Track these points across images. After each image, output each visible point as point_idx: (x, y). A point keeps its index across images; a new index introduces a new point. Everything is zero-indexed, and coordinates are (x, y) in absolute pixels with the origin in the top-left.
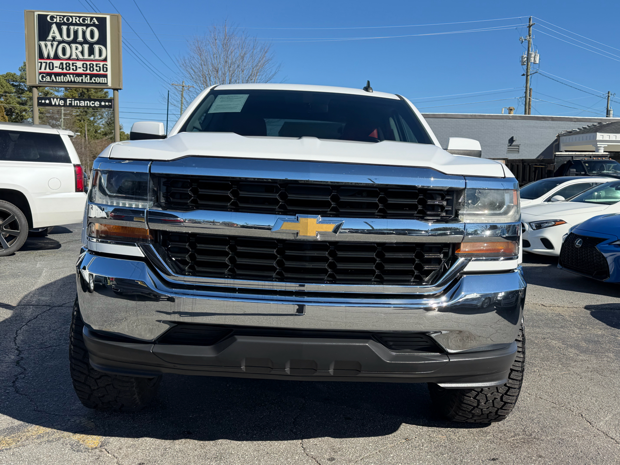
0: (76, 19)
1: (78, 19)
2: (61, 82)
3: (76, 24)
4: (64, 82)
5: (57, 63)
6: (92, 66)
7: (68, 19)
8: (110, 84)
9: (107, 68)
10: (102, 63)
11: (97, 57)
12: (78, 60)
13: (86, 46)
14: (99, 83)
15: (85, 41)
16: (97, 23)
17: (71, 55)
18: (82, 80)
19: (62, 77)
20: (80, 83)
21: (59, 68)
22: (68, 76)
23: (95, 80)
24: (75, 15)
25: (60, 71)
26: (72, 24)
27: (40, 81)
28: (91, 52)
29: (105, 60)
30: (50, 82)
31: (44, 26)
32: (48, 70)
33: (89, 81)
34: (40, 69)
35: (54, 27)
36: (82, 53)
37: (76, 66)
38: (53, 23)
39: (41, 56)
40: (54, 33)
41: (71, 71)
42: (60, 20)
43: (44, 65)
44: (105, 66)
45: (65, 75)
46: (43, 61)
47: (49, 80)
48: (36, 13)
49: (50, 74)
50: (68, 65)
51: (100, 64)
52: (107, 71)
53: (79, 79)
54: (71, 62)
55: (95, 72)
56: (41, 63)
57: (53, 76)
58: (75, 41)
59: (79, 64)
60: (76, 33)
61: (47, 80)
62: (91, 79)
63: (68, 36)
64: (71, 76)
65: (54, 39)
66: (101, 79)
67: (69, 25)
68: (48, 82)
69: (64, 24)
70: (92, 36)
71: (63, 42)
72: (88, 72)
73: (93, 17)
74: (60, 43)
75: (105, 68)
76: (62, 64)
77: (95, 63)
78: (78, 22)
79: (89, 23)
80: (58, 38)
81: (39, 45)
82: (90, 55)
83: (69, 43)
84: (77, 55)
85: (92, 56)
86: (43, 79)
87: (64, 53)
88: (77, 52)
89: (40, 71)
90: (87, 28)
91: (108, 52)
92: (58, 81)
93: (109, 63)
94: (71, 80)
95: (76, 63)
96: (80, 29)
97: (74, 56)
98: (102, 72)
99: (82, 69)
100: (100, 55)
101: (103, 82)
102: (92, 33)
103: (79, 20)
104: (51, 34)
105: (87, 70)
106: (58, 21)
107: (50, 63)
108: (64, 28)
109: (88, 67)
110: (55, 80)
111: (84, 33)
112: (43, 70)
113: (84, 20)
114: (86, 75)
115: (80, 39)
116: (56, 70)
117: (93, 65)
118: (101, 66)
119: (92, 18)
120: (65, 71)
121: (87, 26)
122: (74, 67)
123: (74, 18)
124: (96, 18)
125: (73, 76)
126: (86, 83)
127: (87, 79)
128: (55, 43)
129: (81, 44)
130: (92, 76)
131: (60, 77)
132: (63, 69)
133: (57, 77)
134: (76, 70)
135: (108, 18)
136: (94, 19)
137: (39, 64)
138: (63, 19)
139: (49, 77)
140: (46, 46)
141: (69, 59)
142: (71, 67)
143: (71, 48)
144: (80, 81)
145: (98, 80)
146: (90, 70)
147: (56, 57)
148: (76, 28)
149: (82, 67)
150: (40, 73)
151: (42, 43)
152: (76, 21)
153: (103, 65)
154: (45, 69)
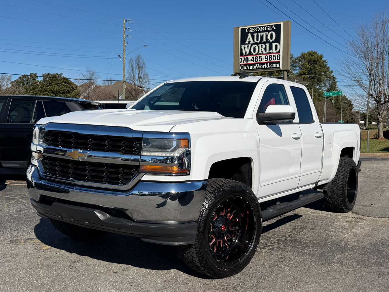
0: (262, 28)
1: (263, 28)
2: (253, 69)
3: (263, 31)
5: (250, 58)
6: (270, 57)
7: (258, 29)
8: (281, 68)
9: (280, 57)
10: (277, 54)
11: (274, 51)
12: (263, 54)
13: (268, 45)
14: (275, 67)
15: (267, 41)
16: (275, 29)
17: (258, 52)
18: (265, 66)
19: (253, 66)
20: (263, 68)
21: (252, 61)
22: (256, 65)
23: (272, 66)
24: (261, 25)
25: (252, 62)
26: (260, 32)
27: (241, 70)
28: (271, 48)
29: (279, 52)
31: (244, 35)
32: (245, 63)
33: (268, 67)
34: (241, 62)
35: (250, 35)
36: (265, 49)
37: (261, 58)
38: (249, 33)
39: (242, 54)
40: (249, 39)
41: (258, 62)
42: (253, 30)
43: (243, 59)
44: (279, 56)
45: (254, 64)
46: (242, 57)
47: (246, 69)
48: (240, 28)
49: (246, 65)
50: (256, 58)
51: (275, 55)
52: (280, 59)
53: (263, 66)
54: (258, 56)
55: (272, 60)
56: (241, 58)
57: (248, 66)
58: (261, 42)
59: (263, 57)
60: (262, 37)
61: (244, 69)
62: (270, 66)
63: (257, 40)
64: (258, 65)
65: (249, 42)
66: (276, 64)
67: (258, 32)
68: (245, 70)
69: (256, 32)
70: (271, 38)
71: (255, 43)
73: (273, 25)
74: (252, 44)
75: (279, 57)
76: (253, 58)
77: (272, 55)
78: (263, 30)
79: (270, 29)
80: (252, 42)
81: (241, 48)
82: (269, 50)
83: (258, 44)
84: (262, 51)
85: (271, 50)
86: (242, 69)
87: (254, 51)
88: (262, 49)
90: (268, 33)
91: (281, 47)
92: (250, 69)
93: (281, 54)
94: (258, 67)
95: (261, 56)
96: (264, 34)
97: (260, 52)
98: (277, 60)
100: (276, 49)
101: (277, 66)
102: (272, 35)
103: (264, 29)
104: (248, 40)
105: (267, 60)
106: (252, 31)
107: (246, 58)
108: (255, 35)
110: (249, 69)
111: (267, 36)
113: (267, 28)
114: (267, 63)
115: (264, 40)
116: (250, 62)
117: (271, 56)
118: (276, 56)
119: (272, 26)
120: (255, 62)
121: (269, 31)
122: (260, 59)
123: (261, 27)
124: (274, 25)
125: (259, 65)
128: (250, 45)
129: (265, 43)
130: (270, 63)
131: (252, 66)
133: (250, 66)
134: (261, 60)
135: (282, 24)
136: (273, 26)
137: (241, 59)
138: (255, 29)
139: (245, 67)
140: (245, 47)
141: (257, 54)
142: (258, 59)
143: (259, 47)
144: (263, 67)
145: (274, 65)
146: (269, 60)
147: (250, 54)
148: (262, 33)
149: (264, 58)
150: (241, 65)
151: (243, 46)
152: (262, 30)
154: (244, 62)
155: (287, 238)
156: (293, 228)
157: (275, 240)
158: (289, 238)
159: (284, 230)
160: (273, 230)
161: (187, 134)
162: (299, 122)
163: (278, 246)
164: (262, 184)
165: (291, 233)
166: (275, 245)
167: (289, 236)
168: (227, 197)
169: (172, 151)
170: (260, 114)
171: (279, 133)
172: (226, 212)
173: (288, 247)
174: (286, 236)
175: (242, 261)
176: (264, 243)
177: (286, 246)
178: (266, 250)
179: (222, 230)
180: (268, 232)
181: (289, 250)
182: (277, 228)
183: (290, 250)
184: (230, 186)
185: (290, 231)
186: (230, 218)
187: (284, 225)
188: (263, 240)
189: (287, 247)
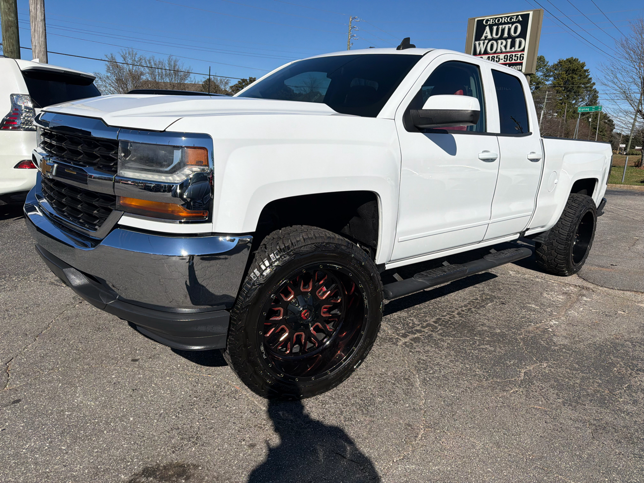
0: (505, 19)
1: (506, 18)
3: (505, 23)
5: (485, 57)
6: (511, 57)
7: (499, 20)
8: (523, 71)
9: (523, 57)
10: (520, 54)
11: (517, 49)
12: (502, 53)
13: (509, 41)
15: (510, 36)
16: (521, 19)
17: (496, 50)
24: (504, 16)
26: (502, 24)
28: (513, 45)
29: (523, 50)
31: (481, 27)
35: (487, 28)
36: (506, 47)
37: (499, 58)
38: (487, 25)
39: (475, 53)
40: (486, 33)
42: (493, 22)
44: (522, 55)
48: (476, 20)
50: (493, 58)
51: (518, 54)
52: (523, 59)
54: (495, 55)
55: (513, 61)
58: (501, 38)
59: (502, 56)
60: (503, 30)
63: (497, 34)
65: (486, 37)
66: (517, 67)
67: (498, 25)
69: (496, 24)
70: (515, 32)
71: (493, 39)
72: (508, 62)
73: (519, 15)
74: (490, 40)
75: (522, 57)
76: (489, 57)
77: (514, 54)
78: (506, 21)
79: (515, 20)
80: (489, 37)
81: (475, 45)
82: (511, 48)
83: (496, 40)
84: (501, 49)
85: (513, 48)
87: (492, 49)
88: (502, 46)
90: (512, 26)
91: (526, 44)
93: (526, 53)
95: (499, 56)
96: (507, 26)
97: (499, 50)
98: (519, 61)
99: (504, 60)
100: (520, 47)
101: (519, 69)
102: (516, 28)
103: (507, 20)
104: (484, 35)
105: (507, 60)
106: (491, 23)
108: (495, 28)
109: (509, 57)
111: (509, 29)
113: (510, 20)
115: (506, 35)
117: (512, 55)
118: (519, 56)
119: (517, 16)
121: (513, 23)
123: (503, 18)
124: (521, 15)
128: (486, 41)
129: (506, 39)
130: (510, 65)
135: (531, 13)
136: (520, 16)
138: (495, 21)
140: (479, 44)
141: (495, 53)
143: (497, 43)
146: (509, 61)
147: (486, 53)
148: (504, 26)
149: (503, 58)
151: (477, 43)
152: (504, 21)
153: (521, 55)
155: (454, 317)
156: (472, 298)
157: (431, 321)
158: (457, 318)
159: (456, 300)
160: (438, 299)
161: (207, 137)
162: (500, 132)
163: (431, 333)
164: (401, 239)
165: (464, 309)
166: (426, 331)
167: (459, 314)
168: (304, 266)
169: (172, 172)
170: (412, 111)
171: (451, 149)
172: (314, 286)
173: (447, 337)
174: (454, 314)
175: (333, 373)
176: (411, 325)
177: (443, 336)
178: (407, 340)
179: (302, 319)
180: (428, 302)
181: (446, 344)
182: (446, 297)
183: (448, 344)
184: (313, 245)
185: (465, 303)
186: (324, 298)
187: (460, 291)
188: (412, 318)
189: (445, 337)
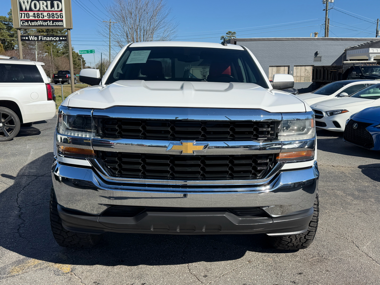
2: (35, 25)
4: (36, 25)
5: (31, 14)
6: (53, 15)
8: (65, 26)
9: (62, 16)
10: (59, 13)
11: (56, 9)
12: (44, 11)
13: (49, 2)
14: (58, 25)
17: (40, 8)
18: (48, 24)
19: (35, 22)
20: (46, 26)
21: (33, 17)
22: (39, 21)
23: (55, 24)
25: (34, 18)
27: (22, 25)
28: (52, 6)
29: (61, 11)
30: (28, 26)
32: (26, 18)
33: (52, 25)
34: (21, 18)
36: (47, 6)
37: (43, 15)
39: (21, 9)
41: (40, 18)
43: (23, 15)
44: (61, 14)
45: (37, 21)
46: (22, 12)
47: (27, 25)
49: (27, 21)
50: (38, 15)
51: (58, 13)
52: (62, 18)
53: (45, 24)
54: (40, 13)
55: (55, 18)
56: (22, 14)
57: (29, 22)
59: (45, 14)
61: (26, 25)
62: (53, 23)
64: (41, 21)
66: (59, 23)
68: (26, 26)
72: (51, 18)
76: (34, 14)
77: (55, 13)
81: (20, 2)
82: (51, 8)
84: (43, 8)
85: (53, 8)
86: (23, 24)
87: (35, 7)
88: (44, 6)
89: (21, 19)
91: (62, 6)
92: (32, 25)
93: (64, 12)
94: (41, 24)
95: (43, 13)
97: (42, 9)
98: (59, 18)
99: (47, 17)
100: (58, 8)
101: (61, 25)
105: (50, 17)
107: (27, 14)
109: (51, 15)
110: (31, 25)
112: (23, 18)
114: (50, 21)
116: (31, 18)
120: (36, 18)
122: (42, 16)
125: (42, 22)
126: (50, 25)
127: (50, 23)
128: (30, 1)
130: (54, 21)
131: (33, 23)
132: (35, 17)
133: (32, 23)
134: (44, 17)
137: (20, 14)
139: (27, 23)
140: (24, 3)
141: (39, 11)
142: (40, 16)
143: (39, 4)
144: (46, 25)
145: (58, 23)
146: (52, 17)
147: (31, 10)
149: (47, 16)
150: (21, 20)
151: (22, 1)
153: (60, 14)
154: (24, 17)
